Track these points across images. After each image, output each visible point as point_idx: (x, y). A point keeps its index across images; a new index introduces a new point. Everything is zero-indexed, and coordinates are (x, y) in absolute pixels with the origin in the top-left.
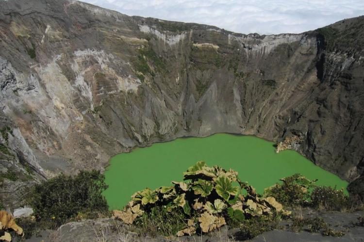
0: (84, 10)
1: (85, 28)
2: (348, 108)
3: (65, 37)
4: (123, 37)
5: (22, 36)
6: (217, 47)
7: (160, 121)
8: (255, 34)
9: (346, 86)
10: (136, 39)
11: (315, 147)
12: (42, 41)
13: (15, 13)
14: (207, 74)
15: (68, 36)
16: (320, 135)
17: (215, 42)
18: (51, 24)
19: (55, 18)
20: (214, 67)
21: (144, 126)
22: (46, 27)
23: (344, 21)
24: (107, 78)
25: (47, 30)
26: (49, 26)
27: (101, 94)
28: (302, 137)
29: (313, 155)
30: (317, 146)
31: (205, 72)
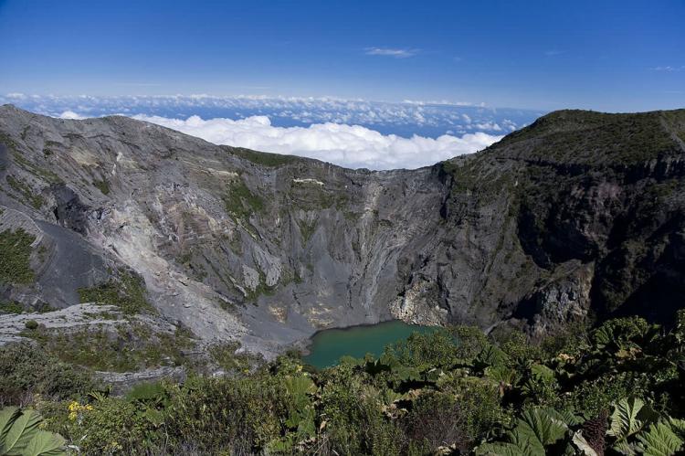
0: (163, 135)
1: (164, 158)
2: (479, 248)
3: (142, 167)
4: (210, 169)
5: (88, 164)
6: (321, 183)
7: (265, 271)
8: (364, 170)
9: (475, 225)
10: (226, 173)
11: (448, 293)
12: (114, 172)
13: (75, 135)
14: (312, 215)
15: (146, 167)
16: (450, 279)
17: (319, 178)
18: (122, 152)
19: (128, 144)
20: (320, 207)
21: (246, 277)
22: (117, 155)
23: (461, 157)
24: (196, 220)
25: (118, 158)
26: (120, 154)
27: (190, 238)
28: (431, 282)
29: (446, 301)
30: (450, 291)
31: (309, 212)
